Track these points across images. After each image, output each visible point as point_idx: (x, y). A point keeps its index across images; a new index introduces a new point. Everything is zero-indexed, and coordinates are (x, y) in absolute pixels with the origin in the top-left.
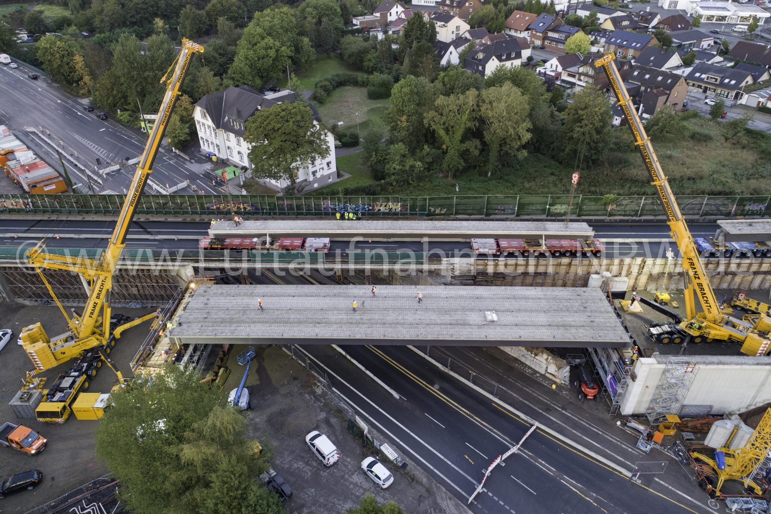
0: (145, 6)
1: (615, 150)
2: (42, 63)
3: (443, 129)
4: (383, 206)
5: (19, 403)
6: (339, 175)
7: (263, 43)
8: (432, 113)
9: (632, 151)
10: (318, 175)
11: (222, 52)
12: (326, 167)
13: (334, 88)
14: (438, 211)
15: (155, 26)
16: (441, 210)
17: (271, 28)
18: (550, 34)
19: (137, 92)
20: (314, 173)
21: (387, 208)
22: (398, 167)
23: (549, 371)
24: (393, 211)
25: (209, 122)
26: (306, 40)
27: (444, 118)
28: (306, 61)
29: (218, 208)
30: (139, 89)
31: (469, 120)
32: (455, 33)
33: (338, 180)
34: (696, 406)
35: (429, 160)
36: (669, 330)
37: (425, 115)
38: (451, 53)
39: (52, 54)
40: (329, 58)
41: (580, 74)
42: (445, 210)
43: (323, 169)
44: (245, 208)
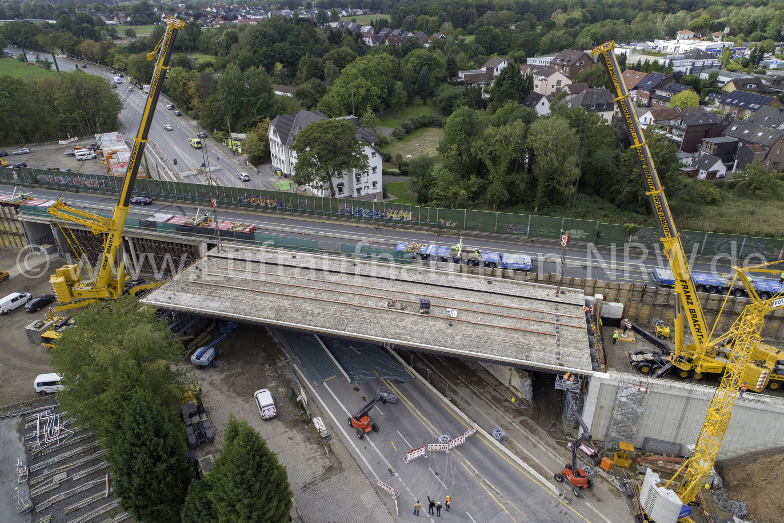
0: (273, 53)
1: (687, 201)
2: (169, 90)
3: (490, 159)
4: (395, 213)
5: (33, 329)
6: (385, 196)
7: (356, 83)
8: (480, 142)
9: (708, 203)
10: (363, 193)
11: (319, 89)
12: (371, 186)
13: (417, 128)
14: (448, 224)
15: (275, 69)
16: (451, 224)
17: (365, 69)
18: (658, 92)
19: (232, 114)
20: (359, 190)
21: (399, 216)
22: (441, 193)
23: (512, 384)
24: (405, 219)
25: (278, 140)
26: (399, 83)
27: (491, 148)
28: (397, 103)
29: (249, 202)
30: (234, 112)
31: (514, 151)
32: (555, 87)
33: (383, 201)
34: (663, 442)
35: (474, 189)
36: (652, 358)
37: (472, 144)
38: (543, 104)
39: (177, 83)
40: (425, 104)
41: (671, 128)
42: (455, 224)
43: (368, 187)
44: (271, 204)
